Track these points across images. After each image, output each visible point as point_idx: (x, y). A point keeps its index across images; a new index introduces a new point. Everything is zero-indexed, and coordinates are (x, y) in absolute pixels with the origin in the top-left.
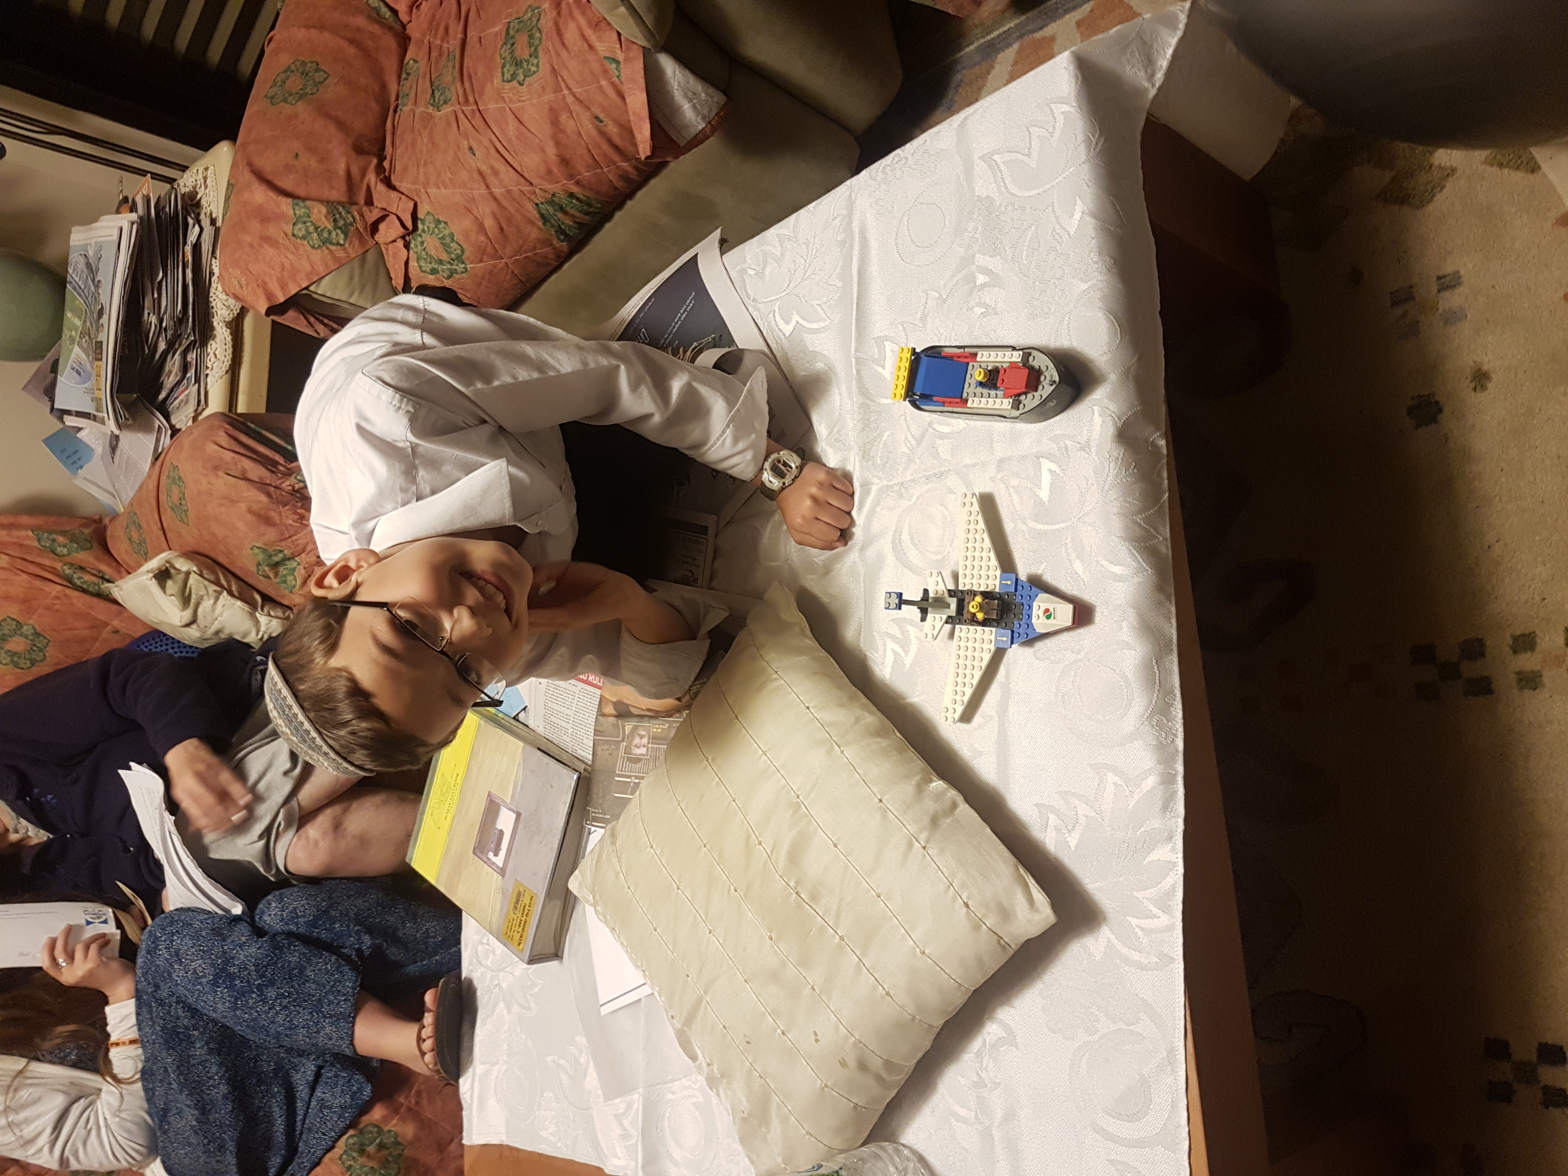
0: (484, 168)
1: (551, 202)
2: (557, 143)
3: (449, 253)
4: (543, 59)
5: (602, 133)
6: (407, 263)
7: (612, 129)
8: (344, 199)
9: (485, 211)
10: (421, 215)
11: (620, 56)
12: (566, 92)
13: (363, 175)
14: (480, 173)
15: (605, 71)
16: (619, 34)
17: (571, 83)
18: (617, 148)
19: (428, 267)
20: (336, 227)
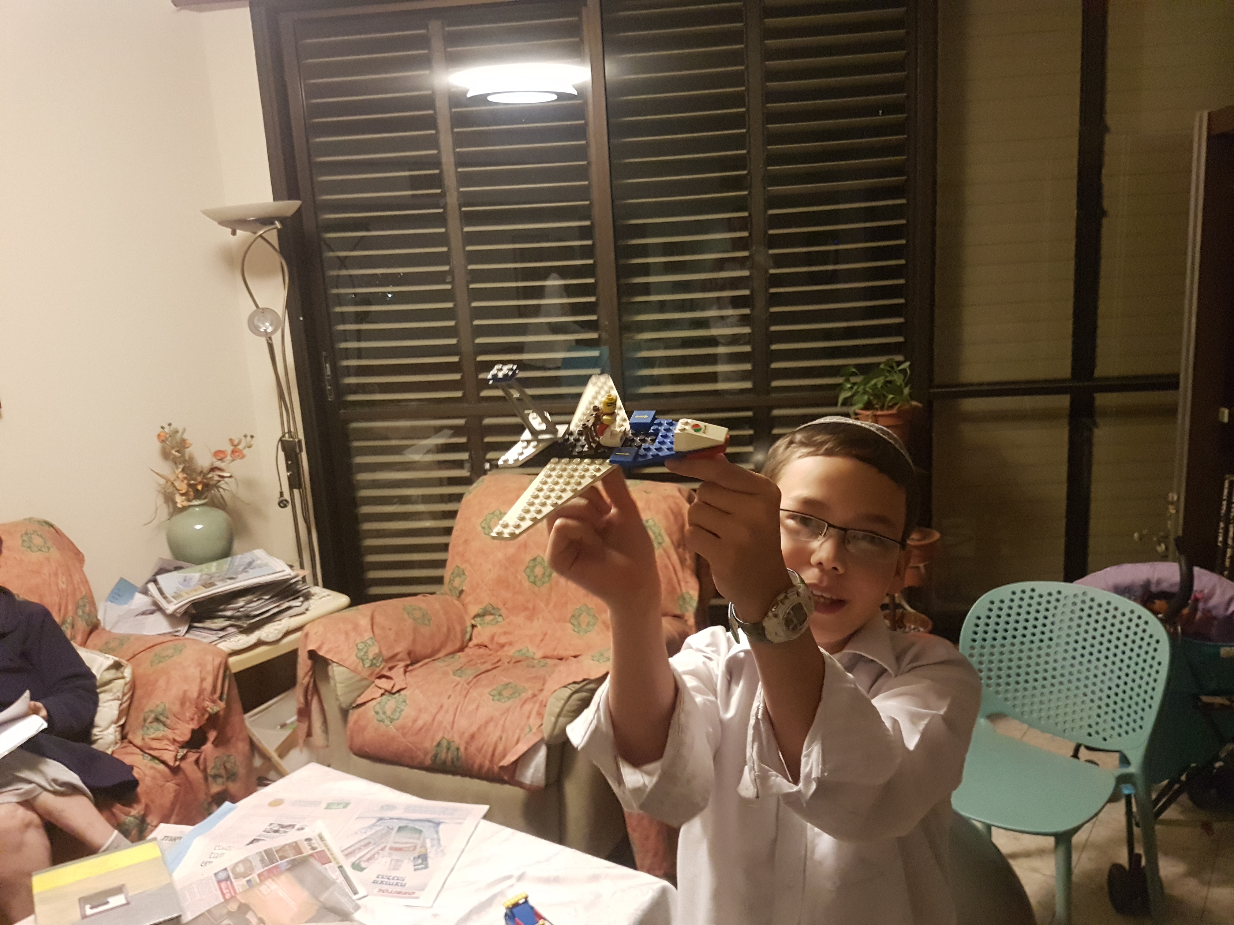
0: (445, 707)
1: (449, 743)
2: (479, 729)
3: (392, 714)
4: (509, 703)
5: (496, 745)
6: (373, 699)
7: (500, 748)
8: (385, 658)
9: (424, 718)
10: (402, 693)
11: (534, 730)
12: (504, 719)
13: (401, 660)
14: (442, 706)
15: (522, 729)
16: (542, 725)
17: (508, 718)
18: (493, 755)
19: (378, 708)
20: (371, 660)
